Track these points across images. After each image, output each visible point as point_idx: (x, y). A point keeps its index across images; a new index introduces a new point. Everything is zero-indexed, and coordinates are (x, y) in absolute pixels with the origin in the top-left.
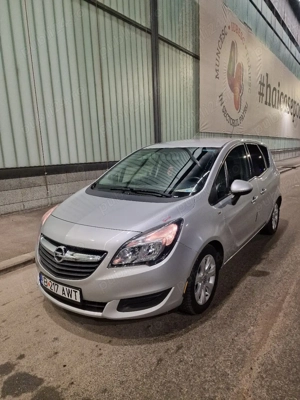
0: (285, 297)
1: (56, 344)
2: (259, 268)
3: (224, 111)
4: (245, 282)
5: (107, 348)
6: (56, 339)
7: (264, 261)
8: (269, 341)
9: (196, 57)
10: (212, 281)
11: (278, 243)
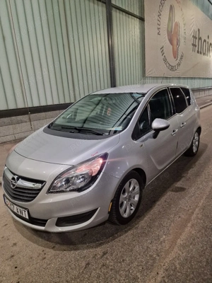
0: (195, 210)
1: (15, 248)
2: (179, 184)
3: (165, 60)
4: (166, 197)
5: (51, 253)
6: (15, 244)
7: (183, 179)
8: (176, 249)
9: (142, 19)
10: (137, 198)
11: (197, 163)
